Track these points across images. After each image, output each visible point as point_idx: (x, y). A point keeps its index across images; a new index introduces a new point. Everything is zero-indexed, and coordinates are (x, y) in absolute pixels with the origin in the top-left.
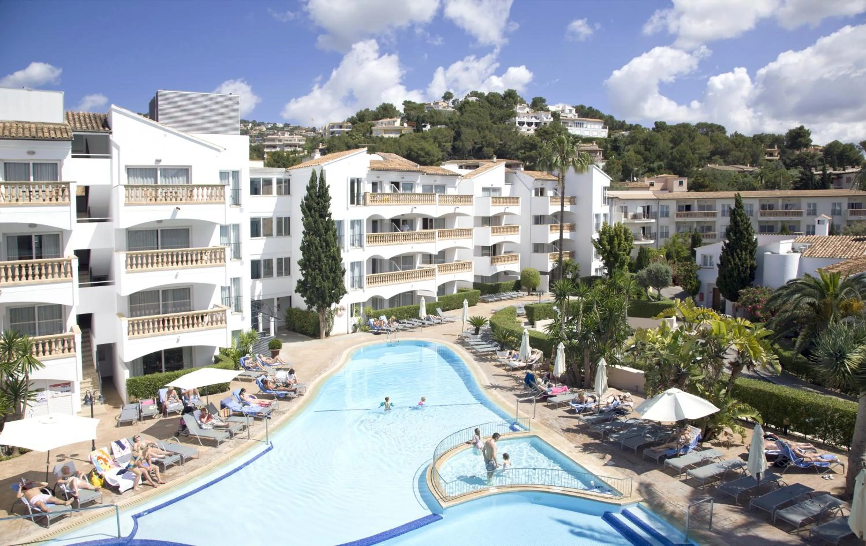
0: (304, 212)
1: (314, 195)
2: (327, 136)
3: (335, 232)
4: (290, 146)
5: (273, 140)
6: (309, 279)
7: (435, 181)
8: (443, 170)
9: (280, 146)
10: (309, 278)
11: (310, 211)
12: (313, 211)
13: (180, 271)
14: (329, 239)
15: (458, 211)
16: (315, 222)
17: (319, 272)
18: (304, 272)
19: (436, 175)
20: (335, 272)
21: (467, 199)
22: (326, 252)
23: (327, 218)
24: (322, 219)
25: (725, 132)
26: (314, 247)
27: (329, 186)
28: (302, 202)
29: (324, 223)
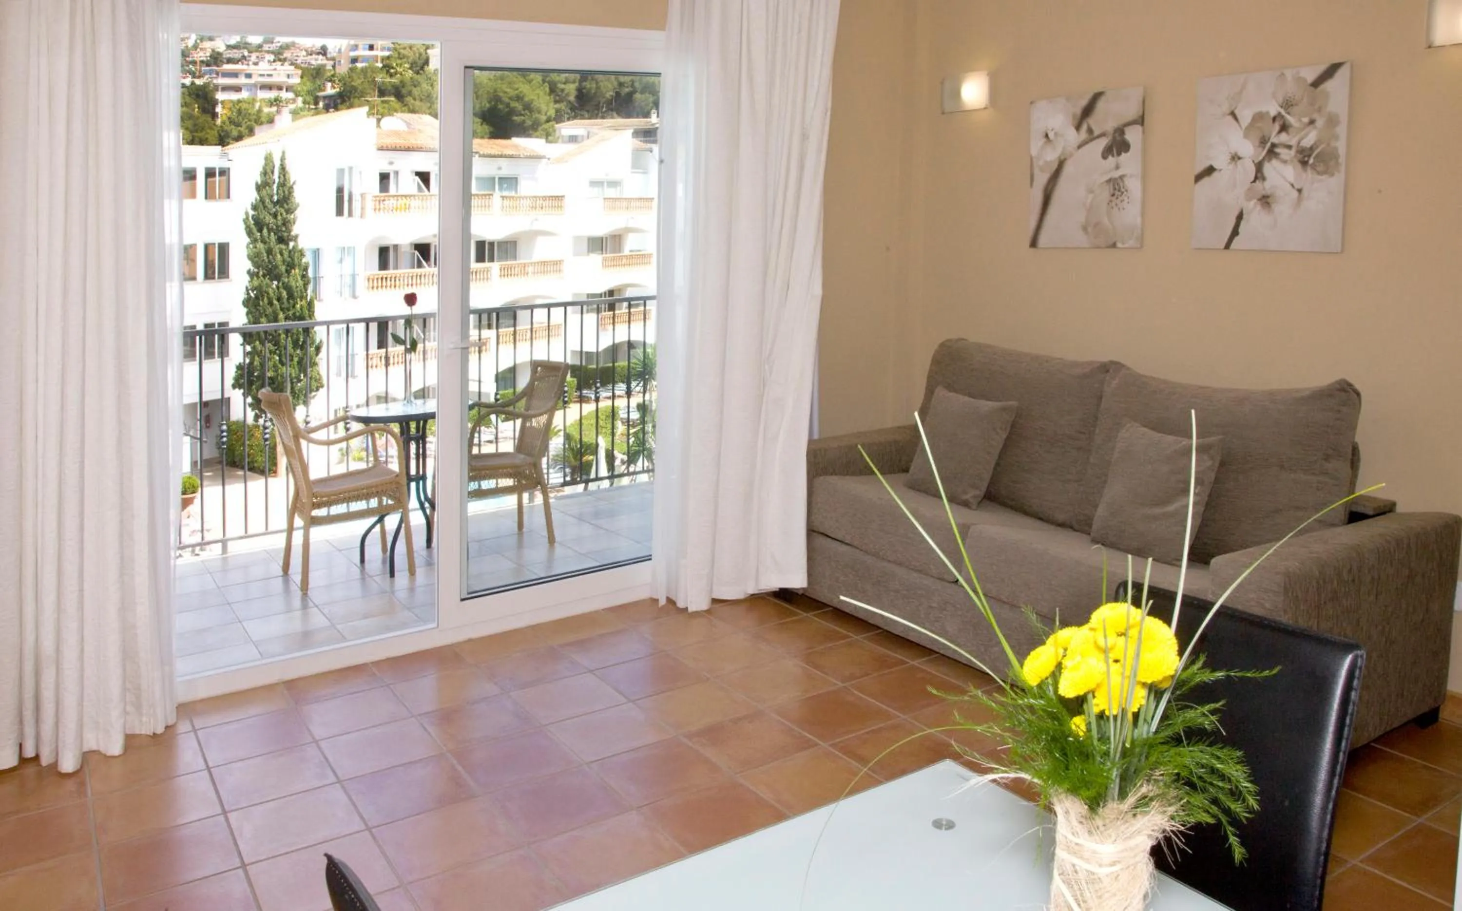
0: (249, 233)
1: (267, 201)
2: (343, 69)
3: (306, 269)
4: (269, 87)
5: (235, 75)
6: (257, 362)
7: (500, 168)
8: (516, 147)
9: (250, 87)
10: (257, 358)
11: (260, 230)
12: (265, 231)
14: (293, 284)
15: (537, 227)
16: (269, 252)
17: (273, 348)
18: (248, 348)
19: (501, 156)
20: (302, 347)
21: (555, 203)
22: (288, 310)
23: (291, 244)
24: (283, 247)
26: (266, 299)
27: (294, 183)
28: (247, 214)
29: (286, 254)
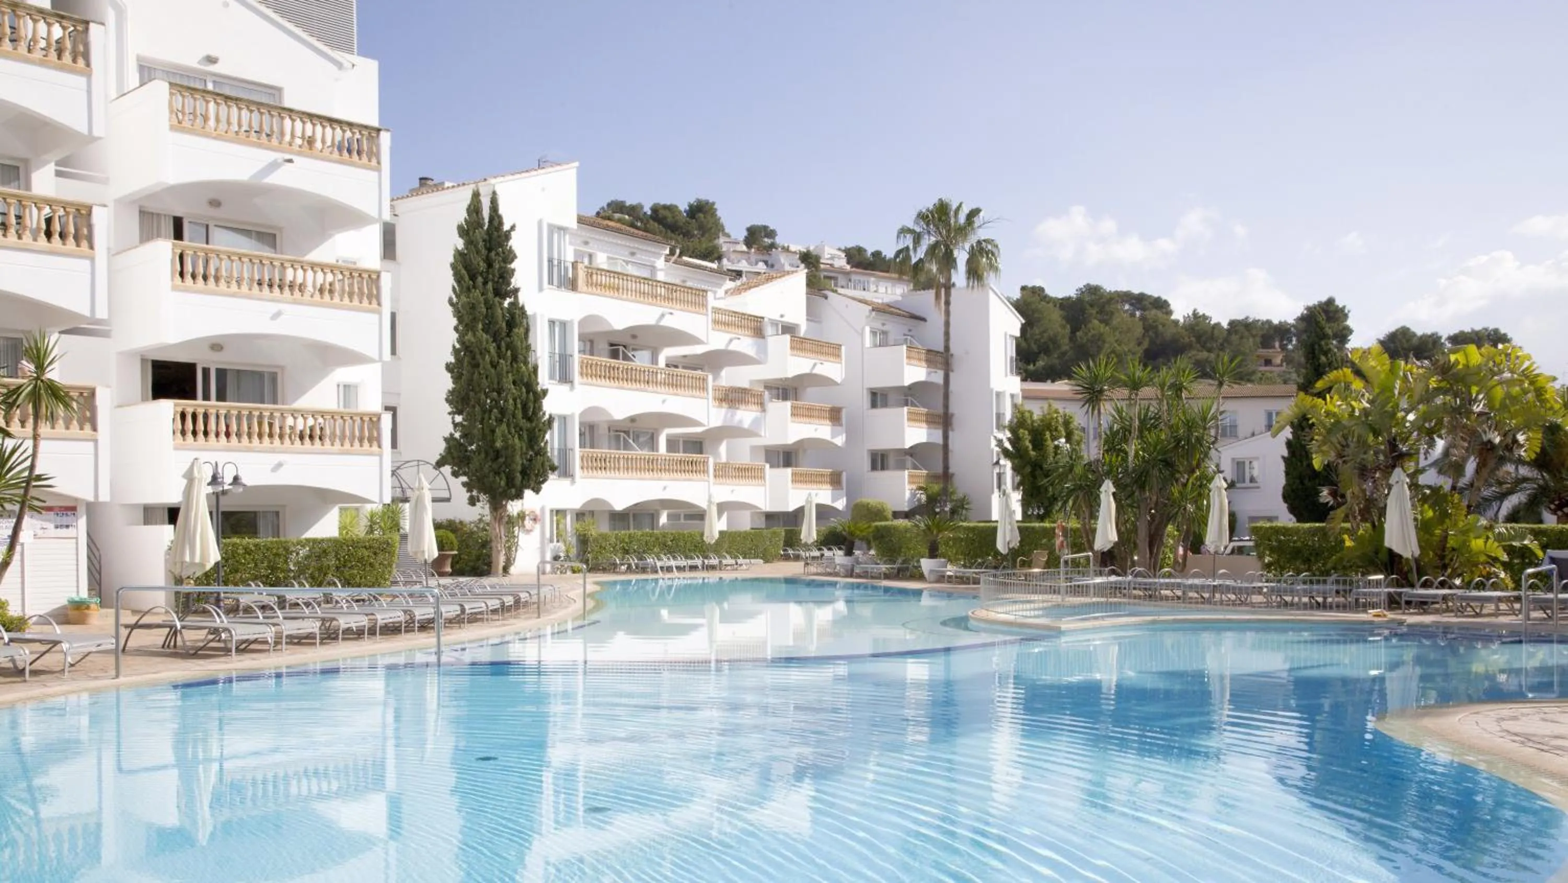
1: (476, 247)
11: (472, 277)
12: (479, 279)
13: (287, 308)
15: (736, 347)
18: (458, 418)
21: (753, 324)
23: (509, 300)
24: (500, 300)
25: (1170, 313)
28: (454, 259)
29: (504, 310)
